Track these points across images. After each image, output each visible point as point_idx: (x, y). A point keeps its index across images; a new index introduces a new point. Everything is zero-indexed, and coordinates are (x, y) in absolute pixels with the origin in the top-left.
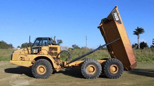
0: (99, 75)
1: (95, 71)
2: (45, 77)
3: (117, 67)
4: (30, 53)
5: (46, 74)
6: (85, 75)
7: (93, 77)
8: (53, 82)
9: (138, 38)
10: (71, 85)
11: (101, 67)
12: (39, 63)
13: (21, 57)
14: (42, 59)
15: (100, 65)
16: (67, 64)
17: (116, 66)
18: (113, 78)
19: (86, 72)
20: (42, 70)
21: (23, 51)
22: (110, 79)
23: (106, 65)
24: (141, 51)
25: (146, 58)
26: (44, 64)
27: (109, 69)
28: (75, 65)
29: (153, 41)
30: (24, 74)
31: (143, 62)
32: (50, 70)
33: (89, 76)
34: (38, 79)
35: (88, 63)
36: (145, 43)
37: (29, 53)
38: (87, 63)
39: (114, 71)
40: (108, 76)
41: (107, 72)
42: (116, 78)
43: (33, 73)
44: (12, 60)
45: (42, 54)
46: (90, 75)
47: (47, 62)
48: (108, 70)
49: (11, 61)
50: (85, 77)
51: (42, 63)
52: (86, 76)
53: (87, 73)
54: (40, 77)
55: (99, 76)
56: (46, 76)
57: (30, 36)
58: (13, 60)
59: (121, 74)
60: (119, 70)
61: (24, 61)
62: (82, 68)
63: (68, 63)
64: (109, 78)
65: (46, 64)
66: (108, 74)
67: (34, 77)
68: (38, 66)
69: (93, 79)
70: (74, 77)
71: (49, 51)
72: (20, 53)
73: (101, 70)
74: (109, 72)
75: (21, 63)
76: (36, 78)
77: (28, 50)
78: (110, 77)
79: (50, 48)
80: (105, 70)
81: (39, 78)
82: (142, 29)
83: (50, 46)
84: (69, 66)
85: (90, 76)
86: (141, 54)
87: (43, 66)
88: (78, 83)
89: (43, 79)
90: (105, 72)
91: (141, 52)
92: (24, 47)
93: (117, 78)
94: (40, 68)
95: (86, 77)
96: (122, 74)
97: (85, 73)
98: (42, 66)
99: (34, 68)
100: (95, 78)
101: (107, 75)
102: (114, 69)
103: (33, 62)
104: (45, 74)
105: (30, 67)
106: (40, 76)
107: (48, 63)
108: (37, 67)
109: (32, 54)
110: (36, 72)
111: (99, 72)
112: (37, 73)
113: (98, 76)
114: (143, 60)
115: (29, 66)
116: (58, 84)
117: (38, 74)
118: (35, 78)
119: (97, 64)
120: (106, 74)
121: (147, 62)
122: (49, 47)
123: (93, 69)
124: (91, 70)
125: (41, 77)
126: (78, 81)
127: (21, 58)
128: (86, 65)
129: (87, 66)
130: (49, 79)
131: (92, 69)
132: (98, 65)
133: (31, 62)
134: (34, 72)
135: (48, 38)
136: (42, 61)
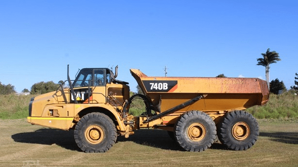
0: (210, 144)
1: (203, 136)
2: (102, 148)
3: (246, 127)
4: (68, 100)
5: (104, 143)
6: (183, 144)
7: (198, 148)
8: (121, 159)
9: (267, 72)
10: (161, 164)
11: (215, 128)
12: (89, 121)
13: (50, 110)
14: (94, 113)
15: (214, 124)
16: (144, 123)
17: (244, 125)
18: (239, 150)
19: (186, 137)
20: (95, 134)
21: (55, 96)
22: (232, 151)
23: (224, 123)
24: (278, 98)
25: (287, 110)
26: (100, 124)
27: (230, 132)
28: (162, 123)
29: (296, 78)
30: (55, 144)
31: (282, 118)
32: (113, 134)
33: (191, 146)
34: (88, 154)
35: (190, 119)
36: (280, 81)
37: (65, 101)
38: (187, 120)
39: (240, 135)
40: (229, 145)
41: (227, 137)
42: (244, 149)
43: (77, 141)
44: (30, 115)
45: (94, 102)
46: (194, 143)
47: (105, 118)
48: (230, 134)
49: (29, 118)
50: (183, 147)
51: (96, 120)
52: (185, 145)
53: (188, 139)
54: (92, 150)
55: (212, 144)
56: (104, 148)
57: (68, 65)
58: (32, 115)
59: (254, 141)
60: (250, 134)
61: (58, 117)
62: (178, 131)
63: (147, 120)
64: (230, 149)
65: (104, 122)
66: (229, 141)
67: (80, 150)
68: (87, 127)
69: (199, 151)
70: (160, 149)
71: (109, 95)
72: (49, 101)
73: (215, 132)
74: (230, 137)
75: (50, 122)
76: (84, 152)
77: (63, 94)
78: (233, 148)
79: (110, 89)
80: (223, 133)
81: (90, 152)
82: (276, 54)
83: (109, 86)
84: (150, 126)
85: (194, 146)
86: (278, 102)
87: (97, 127)
88: (173, 160)
89: (99, 153)
90: (224, 137)
91: (277, 100)
92: (36, 90)
93: (246, 148)
94: (90, 130)
95: (186, 147)
96: (256, 140)
97: (183, 139)
98: (95, 127)
99: (79, 132)
100: (204, 150)
101: (227, 142)
102: (240, 131)
103: (75, 119)
104: (101, 142)
105: (70, 128)
106: (91, 148)
107: (108, 121)
108: (84, 129)
109: (72, 102)
110: (83, 140)
111: (212, 138)
112: (86, 142)
113: (210, 146)
114: (283, 115)
115: (68, 128)
116: (133, 162)
117: (88, 143)
118: (82, 151)
119: (207, 120)
120: (225, 142)
121: (290, 118)
122: (107, 88)
123: (198, 130)
124: (194, 134)
125: (94, 149)
126: (171, 155)
127: (51, 112)
128: (185, 124)
129: (188, 125)
130: (111, 153)
131: (196, 132)
132: (210, 123)
133: (72, 119)
134: (80, 139)
135: (105, 70)
136: (96, 116)
